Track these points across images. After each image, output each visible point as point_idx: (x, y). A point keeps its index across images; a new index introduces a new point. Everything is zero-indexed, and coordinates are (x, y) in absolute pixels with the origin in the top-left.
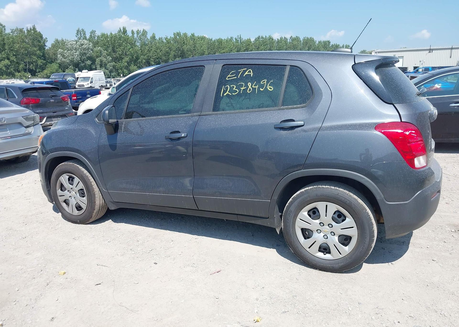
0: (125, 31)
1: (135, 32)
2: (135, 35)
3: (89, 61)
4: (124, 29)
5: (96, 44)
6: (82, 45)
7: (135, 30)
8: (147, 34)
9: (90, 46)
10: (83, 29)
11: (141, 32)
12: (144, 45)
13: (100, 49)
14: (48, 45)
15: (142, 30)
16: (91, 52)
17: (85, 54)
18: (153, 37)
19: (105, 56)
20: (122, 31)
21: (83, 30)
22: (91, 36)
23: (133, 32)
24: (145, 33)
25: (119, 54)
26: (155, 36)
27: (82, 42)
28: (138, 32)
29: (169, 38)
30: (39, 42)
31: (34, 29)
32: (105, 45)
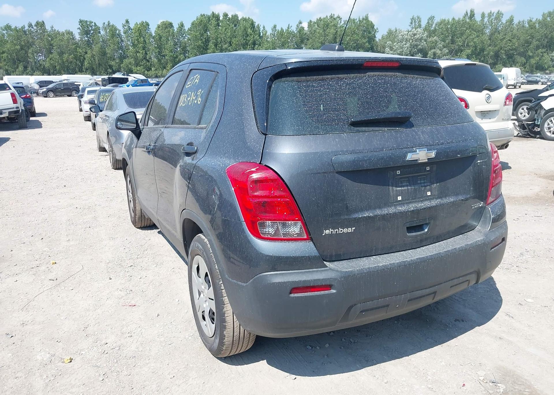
0: (472, 15)
1: (486, 15)
2: (486, 20)
3: (419, 54)
4: (472, 11)
5: (432, 33)
6: (415, 35)
7: (486, 13)
8: (502, 17)
9: (424, 35)
10: (419, 15)
11: (495, 14)
12: (495, 31)
13: (436, 39)
14: (378, 37)
15: (496, 12)
16: (425, 43)
17: (417, 46)
18: (511, 20)
19: (441, 47)
20: (469, 14)
21: (418, 17)
22: (428, 23)
23: (483, 16)
24: (499, 15)
25: (458, 45)
26: (513, 20)
27: (415, 32)
28: (490, 15)
29: (534, 20)
30: (370, 33)
31: (366, 19)
32: (443, 34)
